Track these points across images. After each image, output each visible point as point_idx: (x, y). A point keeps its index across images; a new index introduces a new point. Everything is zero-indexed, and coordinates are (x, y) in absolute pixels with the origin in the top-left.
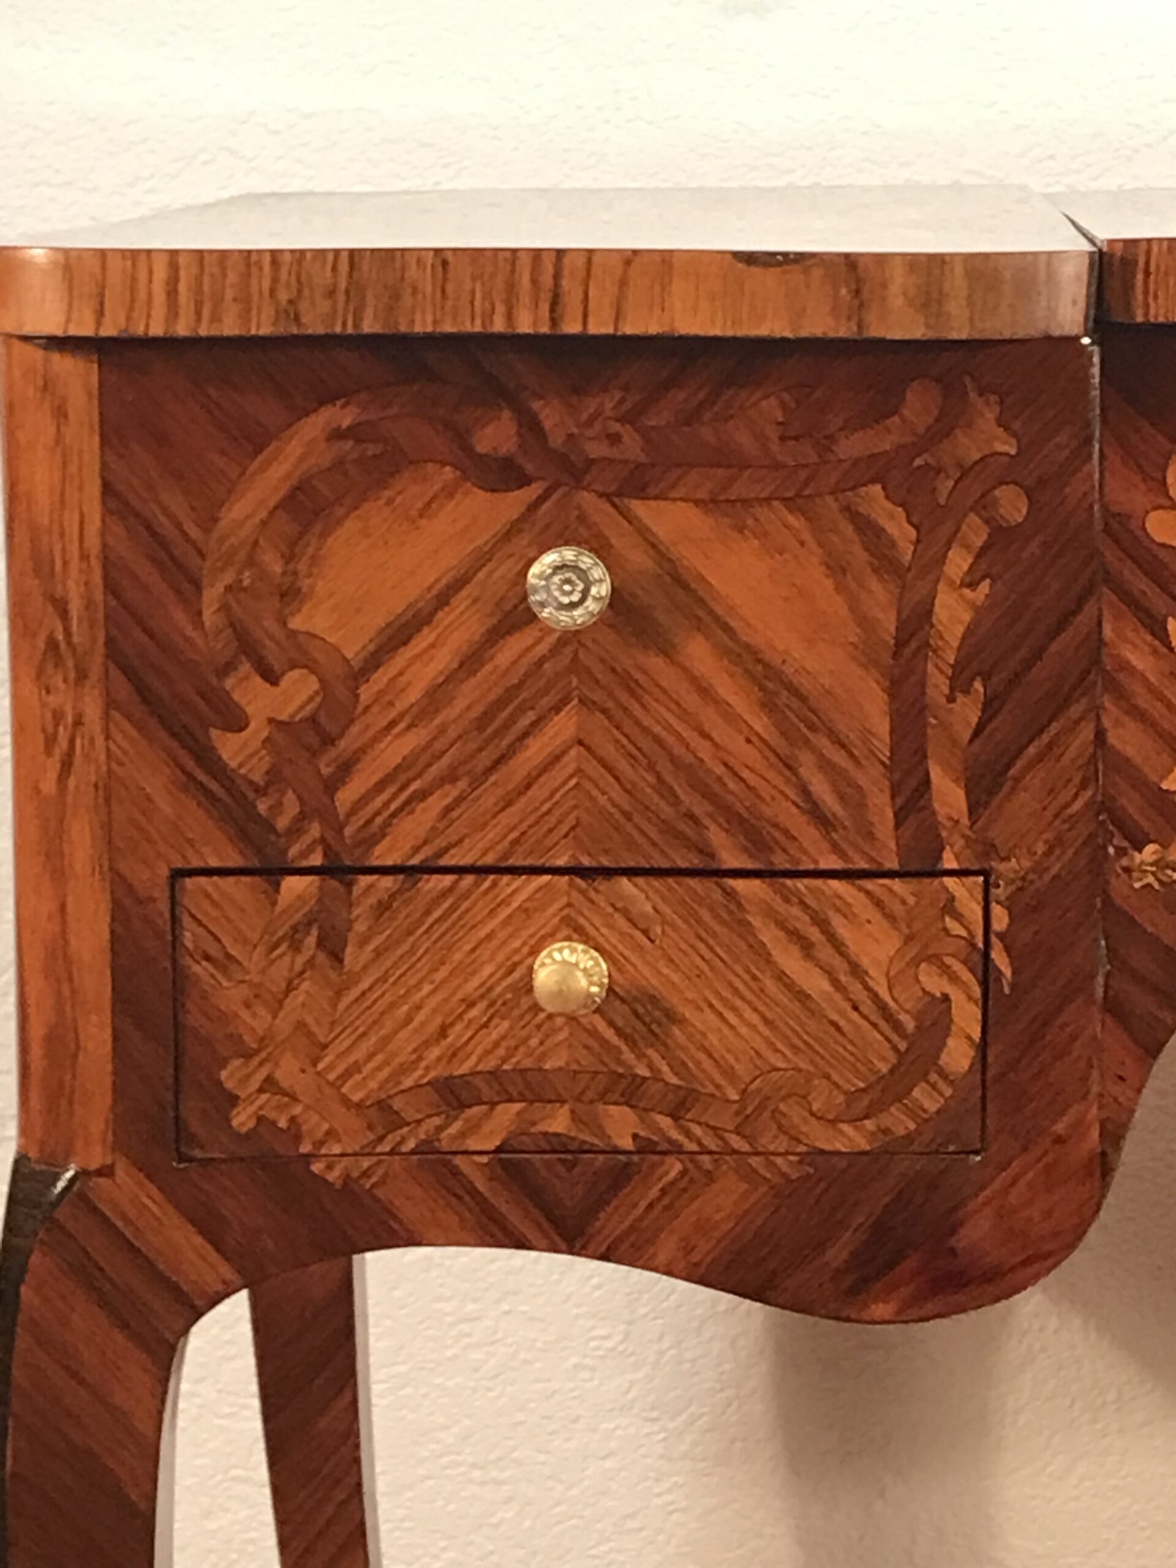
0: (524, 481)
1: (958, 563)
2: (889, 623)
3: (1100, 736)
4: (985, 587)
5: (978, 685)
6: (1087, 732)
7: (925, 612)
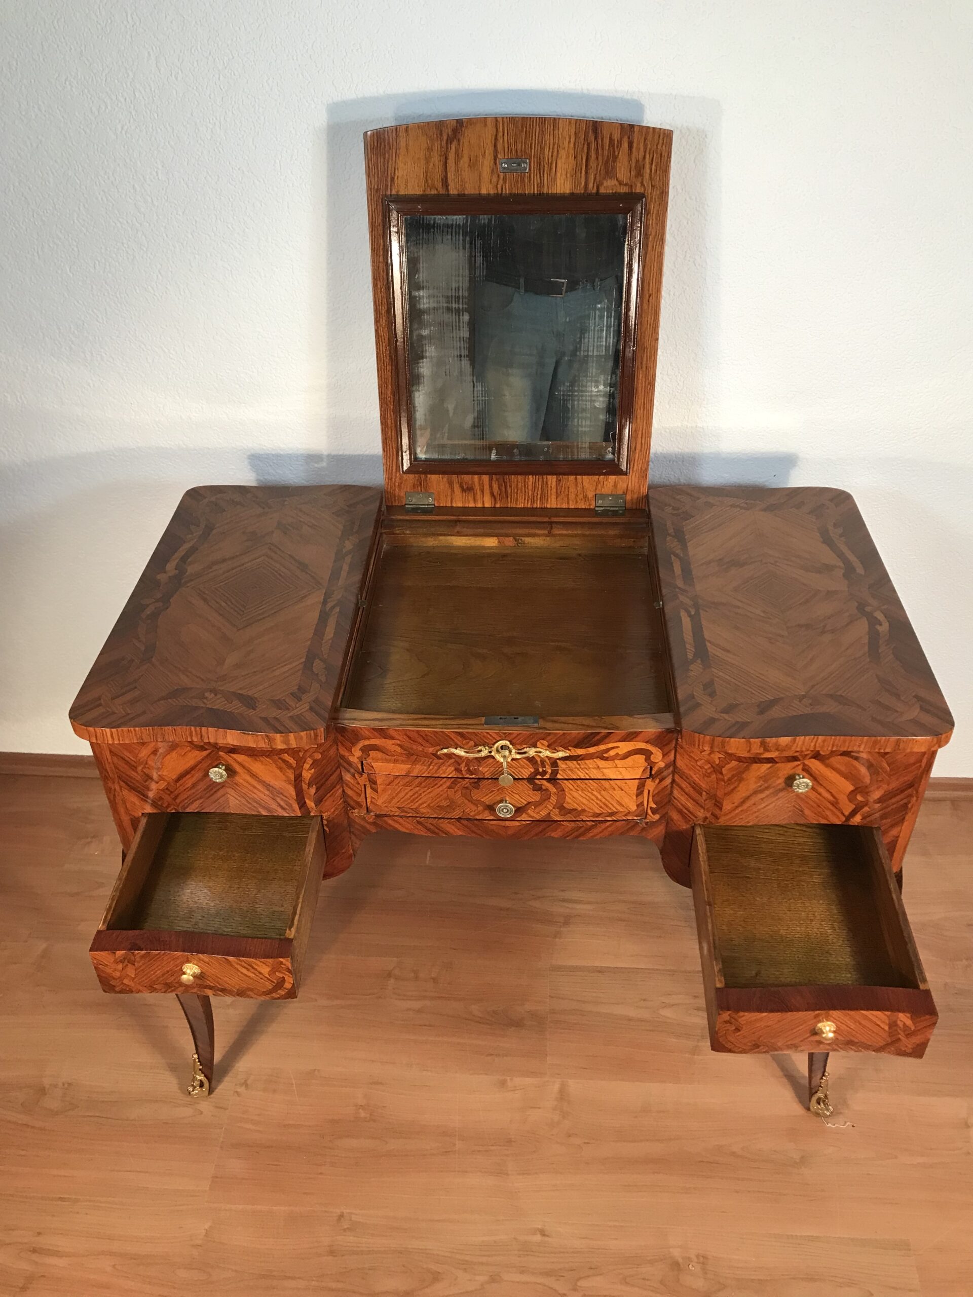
0: (206, 750)
1: (307, 766)
2: (292, 777)
3: (343, 791)
4: (313, 770)
5: (314, 786)
6: (340, 791)
7: (300, 775)
